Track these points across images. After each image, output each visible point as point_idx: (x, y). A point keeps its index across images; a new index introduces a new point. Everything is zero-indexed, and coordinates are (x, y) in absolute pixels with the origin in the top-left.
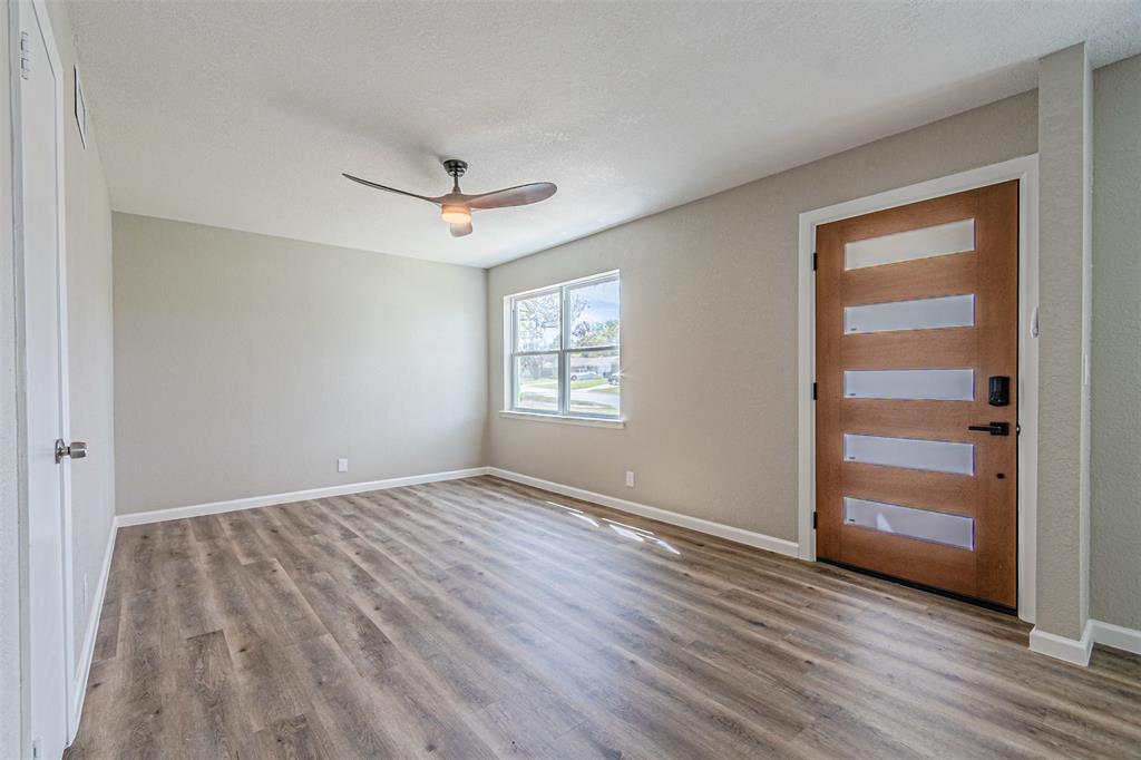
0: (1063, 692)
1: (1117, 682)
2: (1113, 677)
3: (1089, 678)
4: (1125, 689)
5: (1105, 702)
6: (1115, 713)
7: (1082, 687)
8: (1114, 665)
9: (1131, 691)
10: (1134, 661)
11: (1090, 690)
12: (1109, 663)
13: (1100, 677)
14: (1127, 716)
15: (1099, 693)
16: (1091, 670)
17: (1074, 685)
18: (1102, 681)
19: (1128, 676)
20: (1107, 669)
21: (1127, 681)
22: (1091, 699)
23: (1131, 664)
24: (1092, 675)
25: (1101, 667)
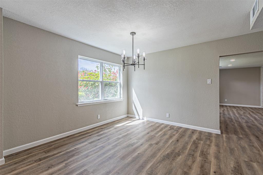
0: (4, 173)
1: (13, 162)
2: (11, 161)
3: (7, 165)
4: (15, 162)
5: (14, 168)
6: (17, 169)
7: (7, 168)
8: (9, 159)
9: (16, 162)
10: (12, 156)
11: (9, 168)
12: (8, 159)
13: (9, 163)
14: (19, 167)
15: (11, 167)
16: (6, 163)
17: (5, 169)
18: (10, 164)
19: (14, 159)
20: (9, 161)
21: (14, 161)
22: (11, 169)
23: (12, 157)
24: (7, 164)
25: (8, 161)
